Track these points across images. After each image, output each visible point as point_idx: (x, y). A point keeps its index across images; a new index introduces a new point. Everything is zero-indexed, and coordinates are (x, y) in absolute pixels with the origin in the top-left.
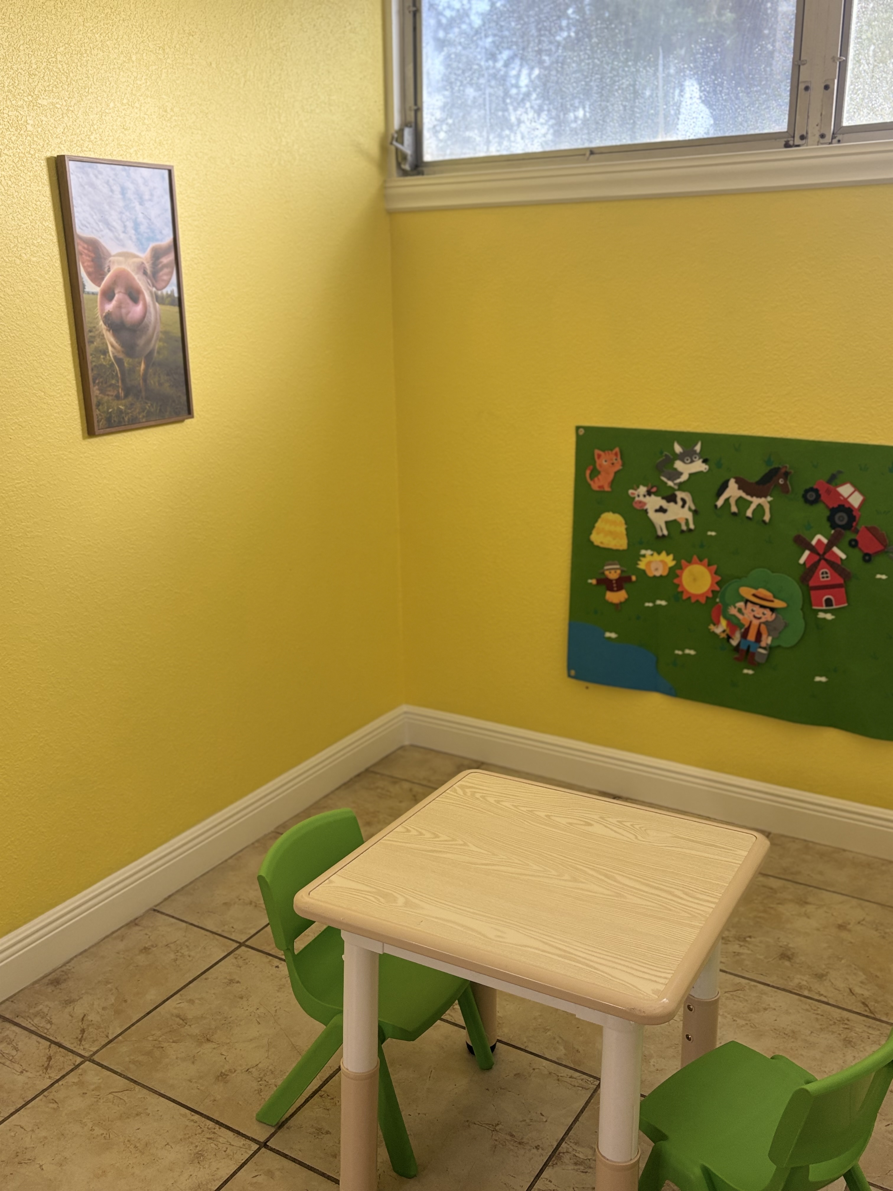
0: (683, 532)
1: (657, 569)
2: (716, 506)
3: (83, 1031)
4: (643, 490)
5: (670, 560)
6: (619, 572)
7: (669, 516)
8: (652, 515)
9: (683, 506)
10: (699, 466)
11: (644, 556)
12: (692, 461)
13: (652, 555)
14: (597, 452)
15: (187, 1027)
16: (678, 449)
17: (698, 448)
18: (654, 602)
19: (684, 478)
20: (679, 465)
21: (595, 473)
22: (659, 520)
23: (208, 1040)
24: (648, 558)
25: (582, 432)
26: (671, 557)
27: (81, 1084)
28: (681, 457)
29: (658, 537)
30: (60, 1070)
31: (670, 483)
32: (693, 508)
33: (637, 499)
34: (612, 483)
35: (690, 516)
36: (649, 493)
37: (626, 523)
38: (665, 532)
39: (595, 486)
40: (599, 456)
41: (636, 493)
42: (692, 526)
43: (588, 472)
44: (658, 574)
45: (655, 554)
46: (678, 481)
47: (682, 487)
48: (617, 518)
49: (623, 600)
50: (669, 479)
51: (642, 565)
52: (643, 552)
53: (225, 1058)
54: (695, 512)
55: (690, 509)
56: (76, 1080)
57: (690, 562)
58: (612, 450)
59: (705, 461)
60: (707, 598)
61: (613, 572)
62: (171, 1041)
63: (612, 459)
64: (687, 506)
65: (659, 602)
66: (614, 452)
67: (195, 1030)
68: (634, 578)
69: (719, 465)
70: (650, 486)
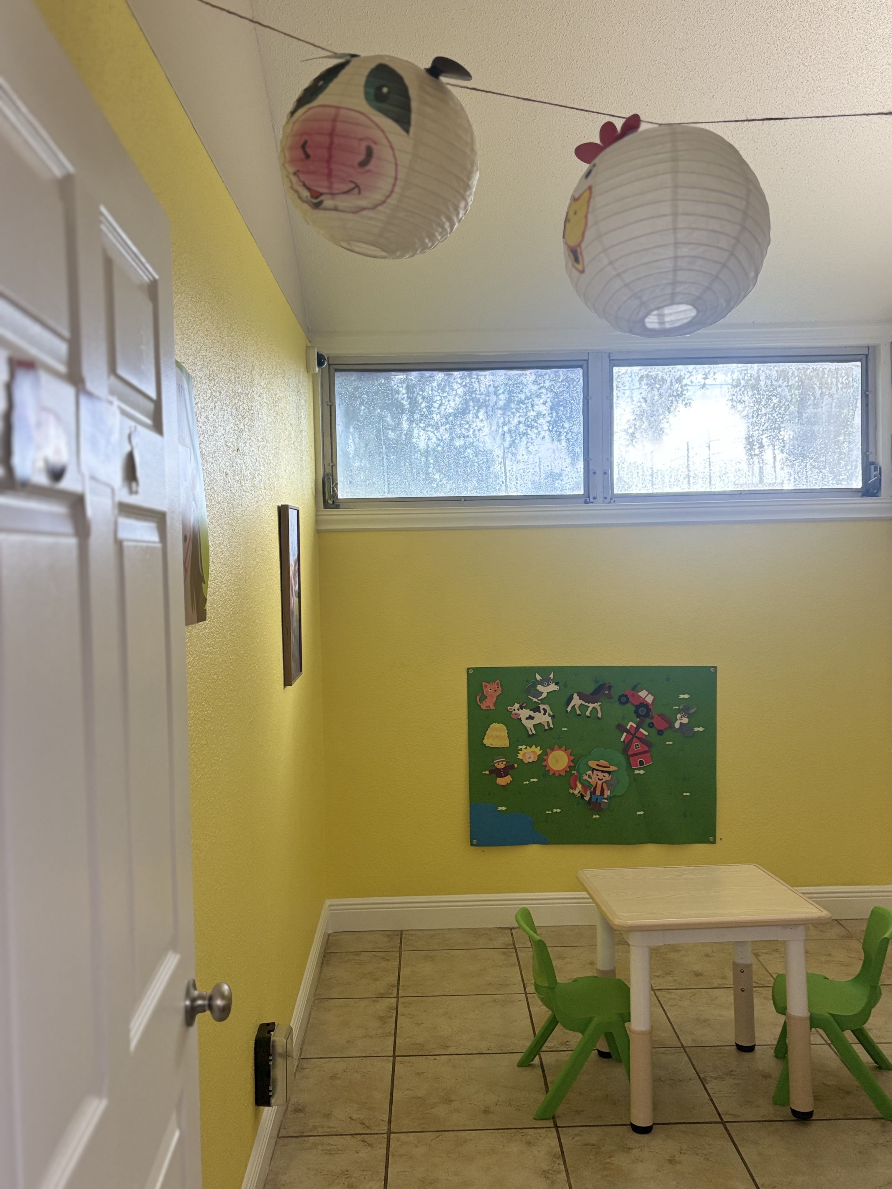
0: (546, 730)
1: (530, 758)
2: (567, 711)
4: (517, 706)
5: (538, 750)
6: (504, 763)
7: (536, 721)
8: (524, 721)
9: (545, 714)
10: (553, 687)
11: (521, 750)
12: (548, 685)
13: (526, 748)
14: (484, 684)
16: (538, 678)
17: (552, 676)
18: (529, 781)
19: (544, 695)
20: (540, 688)
21: (484, 698)
22: (529, 724)
24: (524, 751)
25: (471, 672)
28: (541, 683)
29: (530, 736)
31: (535, 700)
32: (552, 714)
33: (513, 712)
35: (549, 719)
36: (521, 708)
37: (507, 730)
38: (534, 732)
39: (483, 707)
40: (486, 686)
41: (513, 708)
42: (552, 726)
43: (478, 698)
44: (531, 761)
46: (540, 698)
48: (502, 726)
49: (508, 782)
50: (534, 698)
51: (520, 756)
52: (520, 747)
54: (553, 717)
55: (549, 715)
57: (553, 750)
58: (495, 682)
59: (557, 684)
60: (566, 771)
61: (500, 763)
63: (495, 688)
64: (547, 714)
65: (532, 780)
66: (496, 683)
68: (516, 766)
69: (565, 686)
70: (521, 704)
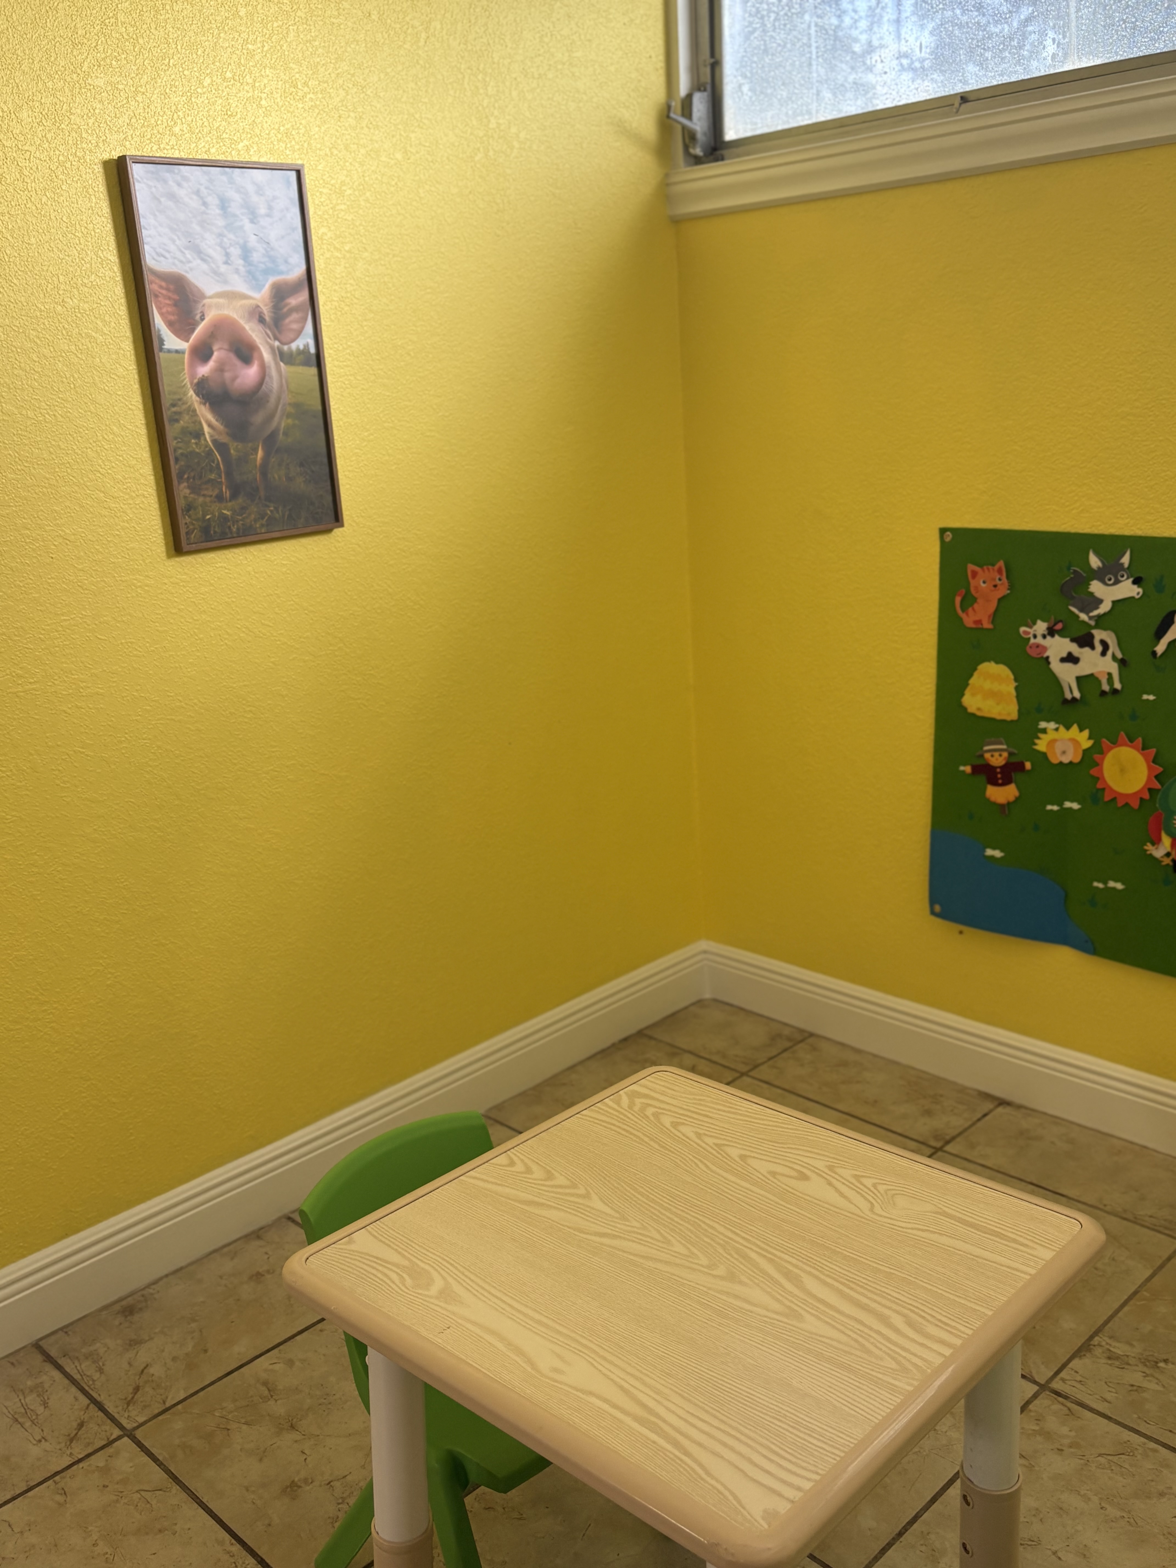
0: (1103, 693)
1: (1064, 752)
2: (1154, 653)
3: (137, 1389)
4: (1041, 627)
5: (1084, 740)
6: (1005, 754)
7: (1084, 668)
8: (1056, 667)
9: (1104, 654)
10: (1127, 589)
11: (1044, 731)
12: (1117, 582)
13: (1057, 729)
14: (971, 567)
15: (271, 1402)
16: (1095, 562)
17: (1126, 560)
18: (1060, 804)
19: (1105, 608)
20: (1096, 587)
21: (969, 600)
22: (1067, 674)
23: (292, 1427)
24: (1051, 735)
25: (949, 537)
26: (1086, 733)
27: (105, 1471)
28: (1100, 575)
29: (1065, 701)
30: (88, 1444)
31: (1083, 617)
32: (1119, 655)
33: (1032, 641)
34: (994, 617)
35: (1114, 668)
36: (1051, 632)
37: (1016, 680)
38: (1077, 694)
39: (969, 620)
40: (974, 574)
41: (1031, 631)
42: (1118, 685)
43: (958, 600)
44: (1066, 760)
45: (1062, 729)
46: (1095, 613)
47: (1101, 622)
48: (1003, 671)
49: (1011, 798)
50: (1081, 611)
51: (1041, 745)
52: (1043, 725)
53: (305, 1459)
54: (1122, 663)
55: (1114, 657)
56: (101, 1464)
57: (1115, 743)
58: (993, 565)
59: (1137, 581)
60: (1142, 800)
61: (996, 754)
62: (243, 1421)
63: (994, 579)
64: (1109, 653)
65: (1068, 804)
66: (996, 567)
67: (279, 1408)
68: (1028, 765)
69: (1159, 587)
70: (1052, 621)
